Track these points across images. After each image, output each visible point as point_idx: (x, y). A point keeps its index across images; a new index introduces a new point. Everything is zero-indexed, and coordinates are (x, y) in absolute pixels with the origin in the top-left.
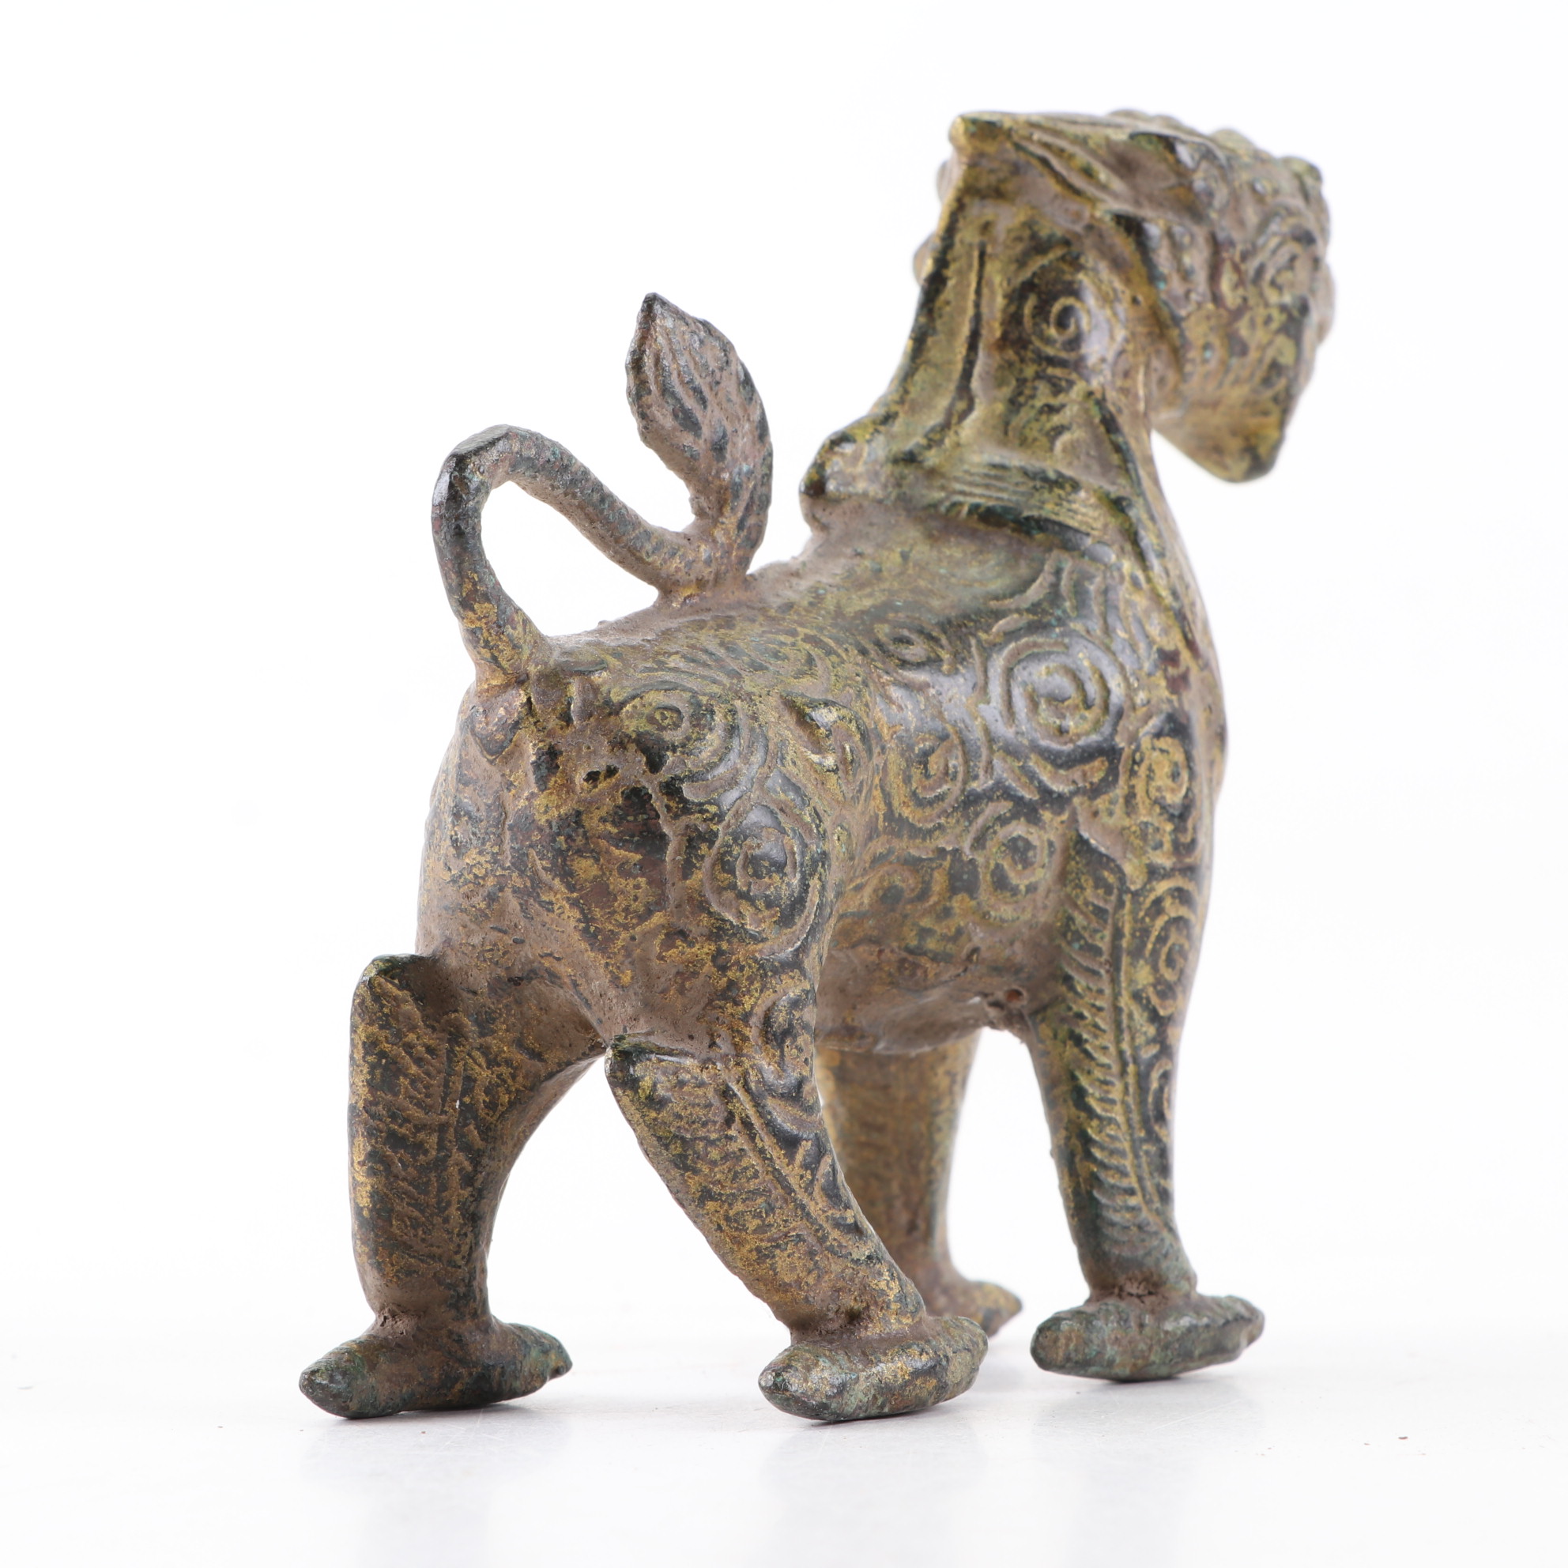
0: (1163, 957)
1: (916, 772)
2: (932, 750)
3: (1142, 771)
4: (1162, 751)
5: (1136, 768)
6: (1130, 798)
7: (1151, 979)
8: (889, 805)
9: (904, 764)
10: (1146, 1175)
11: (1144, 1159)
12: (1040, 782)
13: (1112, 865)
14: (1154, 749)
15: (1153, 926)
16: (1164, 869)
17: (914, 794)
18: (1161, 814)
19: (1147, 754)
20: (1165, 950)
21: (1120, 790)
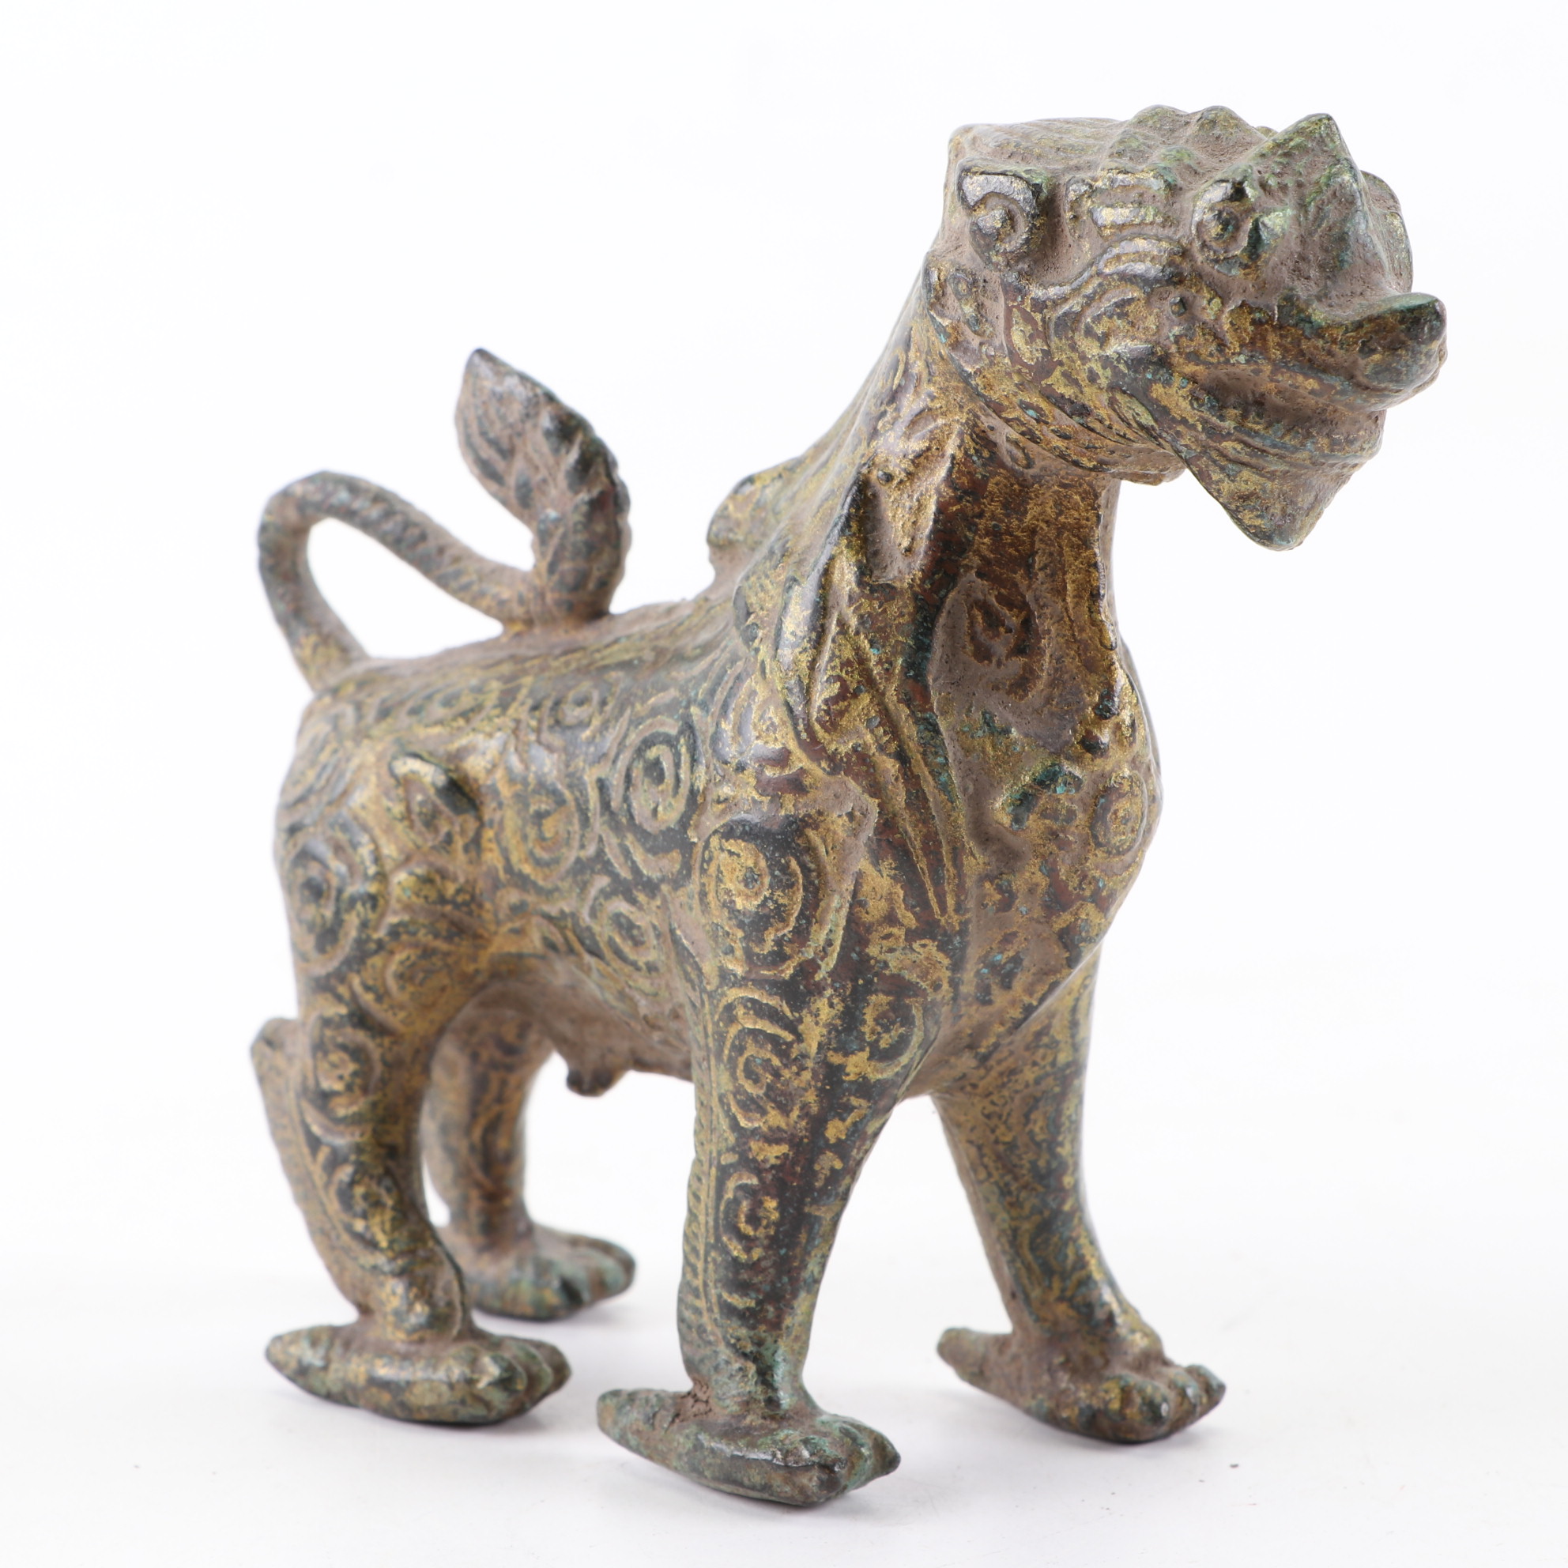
0: (741, 1066)
1: (532, 833)
2: (547, 814)
3: (712, 870)
4: (731, 853)
5: (705, 866)
6: (703, 895)
7: (731, 1087)
8: (507, 860)
9: (520, 823)
10: (711, 1284)
11: (711, 1266)
12: (634, 862)
13: (691, 960)
14: (722, 849)
15: (727, 1032)
16: (735, 975)
17: (531, 854)
18: (730, 919)
19: (716, 853)
20: (742, 1060)
21: (693, 887)
